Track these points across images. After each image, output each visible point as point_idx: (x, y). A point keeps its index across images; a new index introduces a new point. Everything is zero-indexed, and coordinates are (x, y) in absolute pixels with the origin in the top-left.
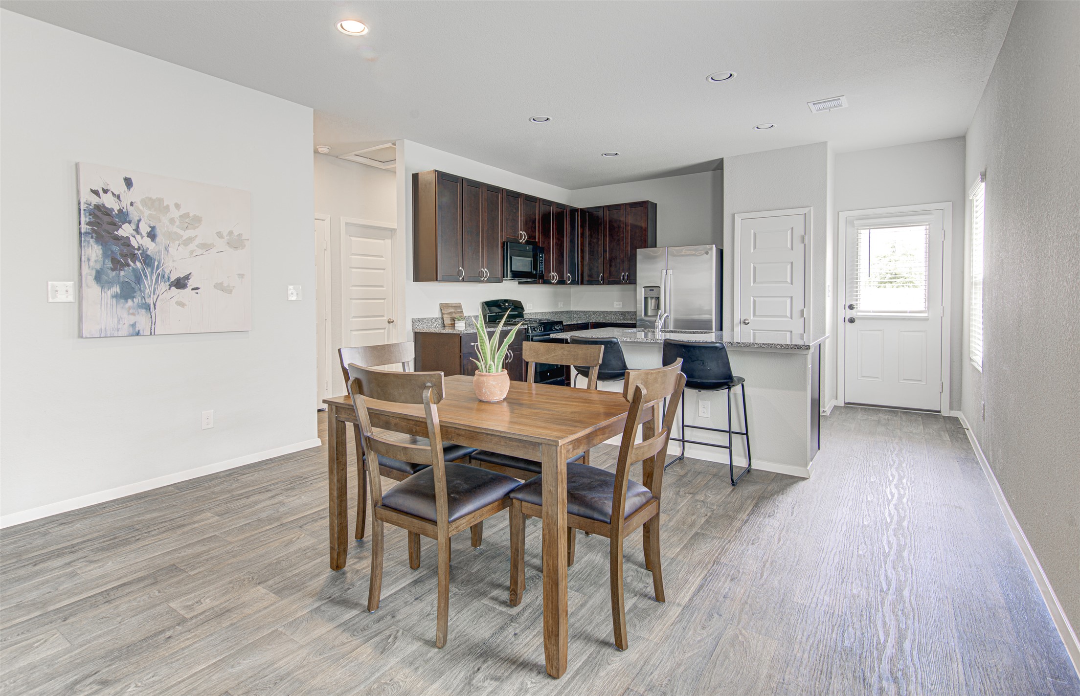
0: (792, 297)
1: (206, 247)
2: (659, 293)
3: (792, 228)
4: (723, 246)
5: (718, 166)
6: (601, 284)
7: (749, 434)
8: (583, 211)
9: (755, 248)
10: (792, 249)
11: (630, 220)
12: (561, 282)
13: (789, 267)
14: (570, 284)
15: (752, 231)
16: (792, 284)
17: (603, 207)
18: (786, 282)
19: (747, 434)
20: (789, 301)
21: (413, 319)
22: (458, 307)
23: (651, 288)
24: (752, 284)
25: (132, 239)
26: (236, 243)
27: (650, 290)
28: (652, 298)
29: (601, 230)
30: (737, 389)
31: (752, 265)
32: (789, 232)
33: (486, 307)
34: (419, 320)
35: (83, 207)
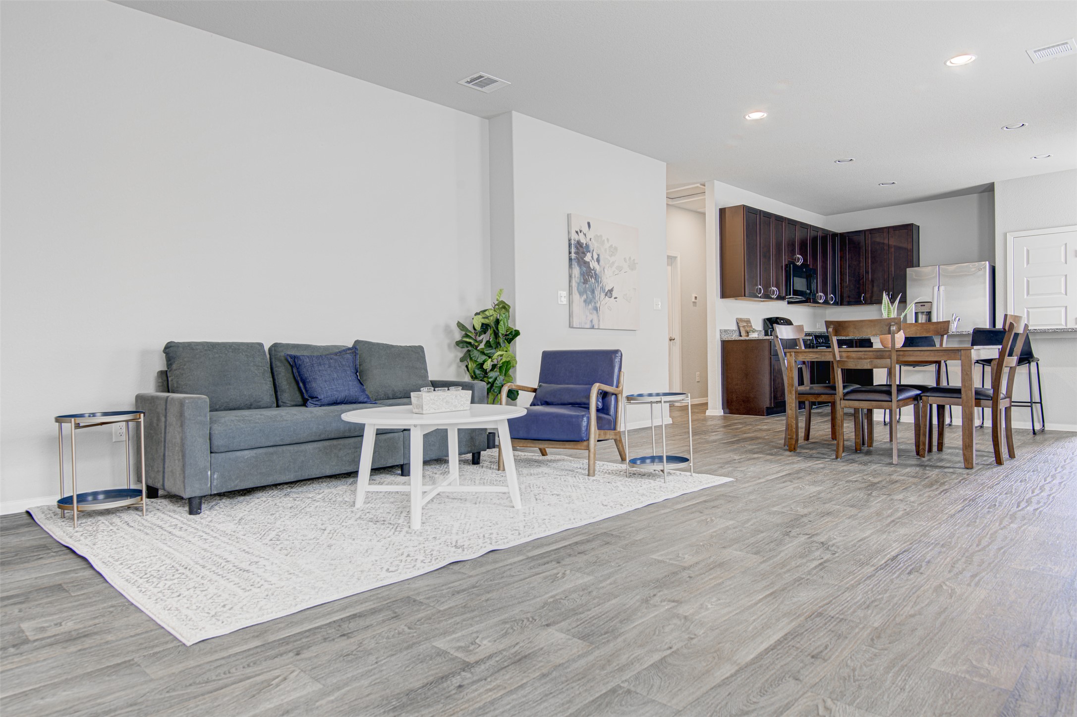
0: (1066, 307)
1: (620, 269)
2: (931, 307)
3: (1066, 244)
4: (995, 263)
5: (989, 189)
6: (863, 304)
7: (1043, 403)
8: (843, 236)
9: (1028, 263)
10: (1066, 263)
11: (893, 242)
12: (826, 302)
13: (1063, 279)
14: (833, 304)
15: (1025, 248)
16: (1066, 294)
17: (865, 231)
18: (1061, 293)
19: (1041, 403)
20: (1063, 310)
21: (720, 330)
22: (748, 321)
23: (923, 304)
24: (1025, 296)
25: (590, 262)
26: (633, 266)
27: (921, 306)
28: (923, 313)
29: (863, 253)
30: (1033, 364)
31: (1025, 279)
32: (1063, 248)
33: (768, 323)
34: (725, 331)
35: (573, 242)
